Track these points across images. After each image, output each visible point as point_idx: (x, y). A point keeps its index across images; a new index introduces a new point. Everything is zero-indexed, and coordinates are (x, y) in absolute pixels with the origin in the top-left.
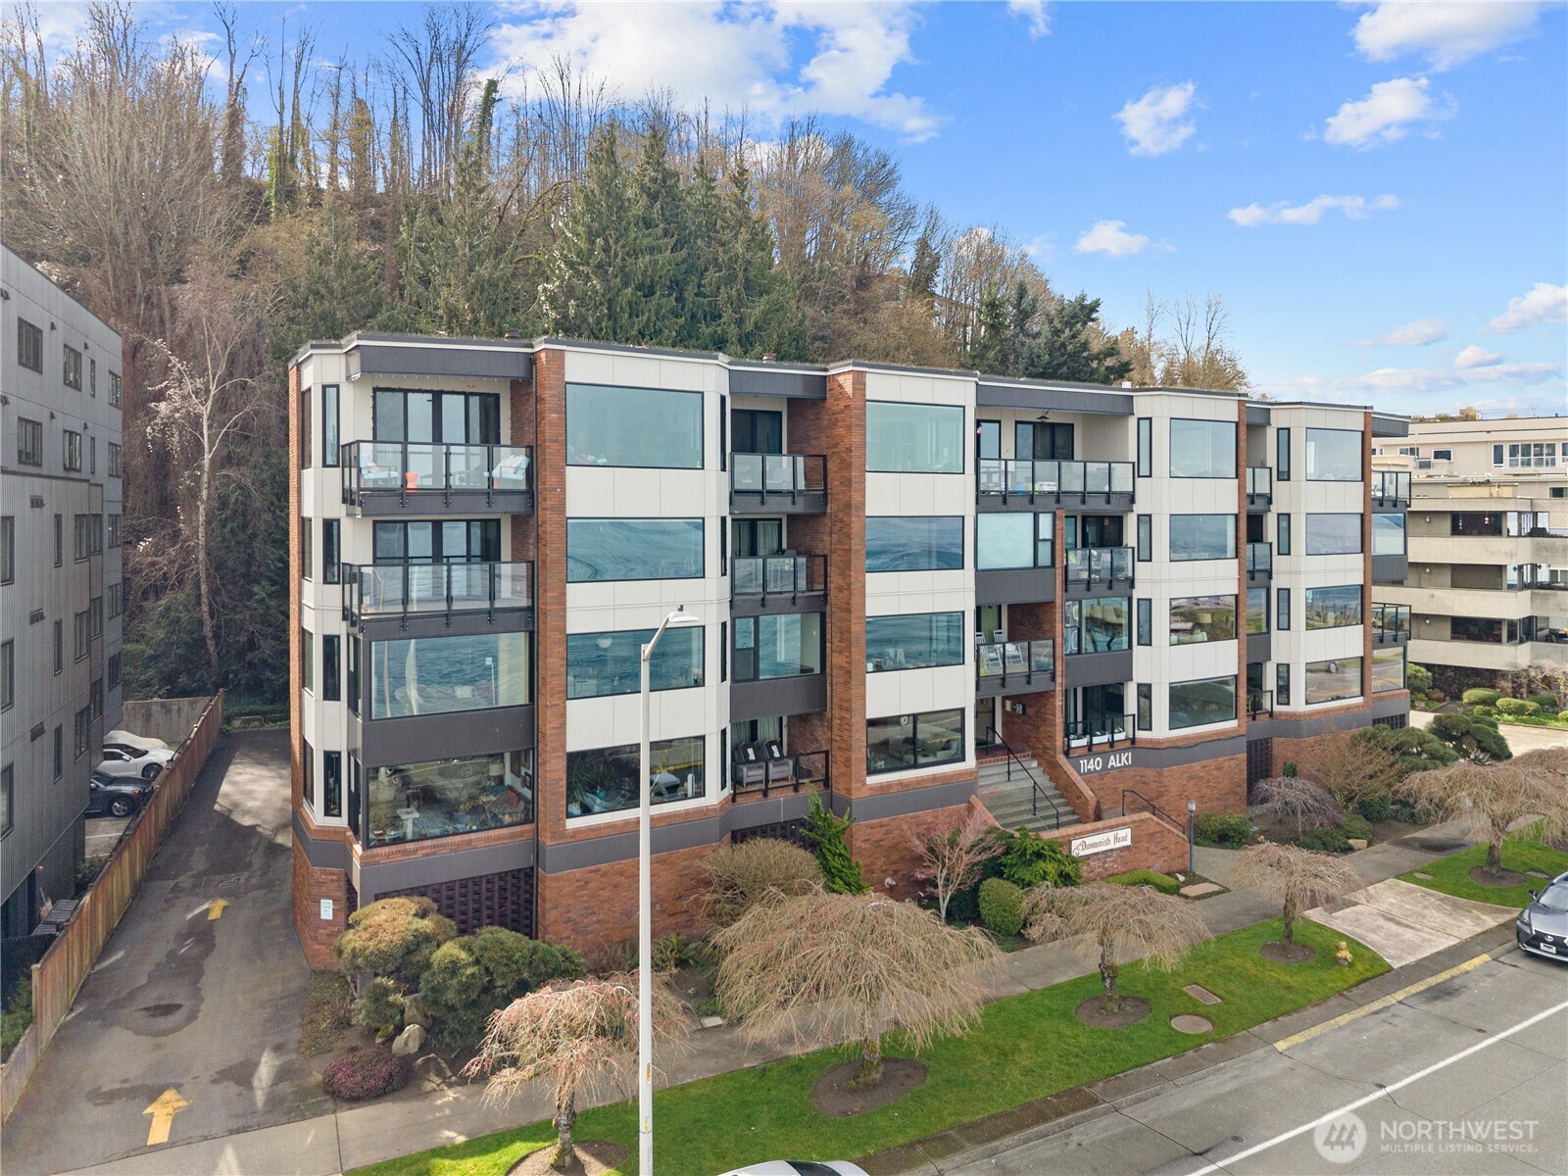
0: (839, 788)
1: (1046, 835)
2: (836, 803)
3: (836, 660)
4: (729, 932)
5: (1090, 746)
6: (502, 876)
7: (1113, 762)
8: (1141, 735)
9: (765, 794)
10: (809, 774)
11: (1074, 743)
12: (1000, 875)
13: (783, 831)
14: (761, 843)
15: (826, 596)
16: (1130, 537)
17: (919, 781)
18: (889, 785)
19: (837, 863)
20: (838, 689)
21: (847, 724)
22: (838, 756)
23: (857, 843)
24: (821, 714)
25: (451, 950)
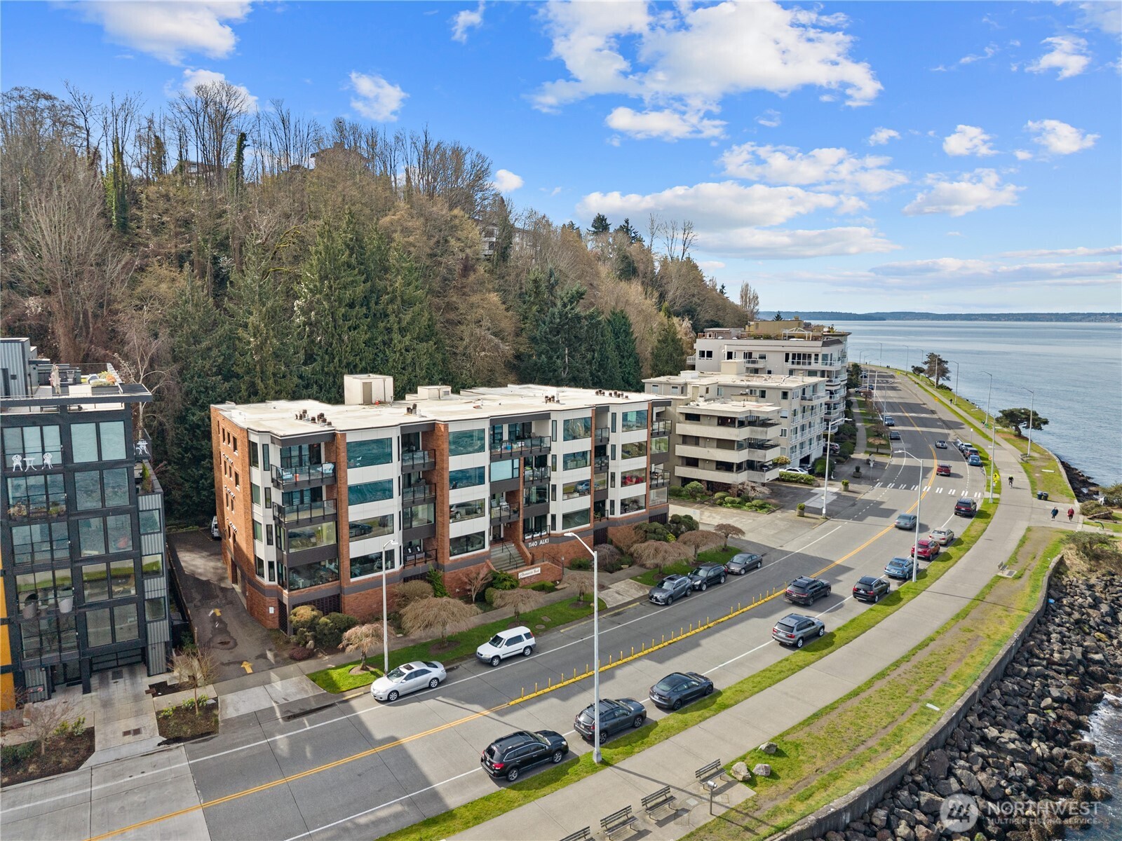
0: (440, 561)
1: (509, 572)
2: (438, 567)
3: (439, 519)
4: (404, 610)
5: (533, 537)
6: (330, 597)
7: (541, 542)
8: (552, 532)
9: (415, 565)
10: (430, 556)
11: (526, 538)
12: (492, 586)
13: (422, 577)
14: (413, 582)
15: (436, 497)
16: (549, 463)
17: (470, 556)
18: (458, 559)
19: (438, 587)
20: (440, 529)
21: (443, 541)
22: (440, 551)
23: (446, 579)
24: (434, 537)
25: (324, 619)
